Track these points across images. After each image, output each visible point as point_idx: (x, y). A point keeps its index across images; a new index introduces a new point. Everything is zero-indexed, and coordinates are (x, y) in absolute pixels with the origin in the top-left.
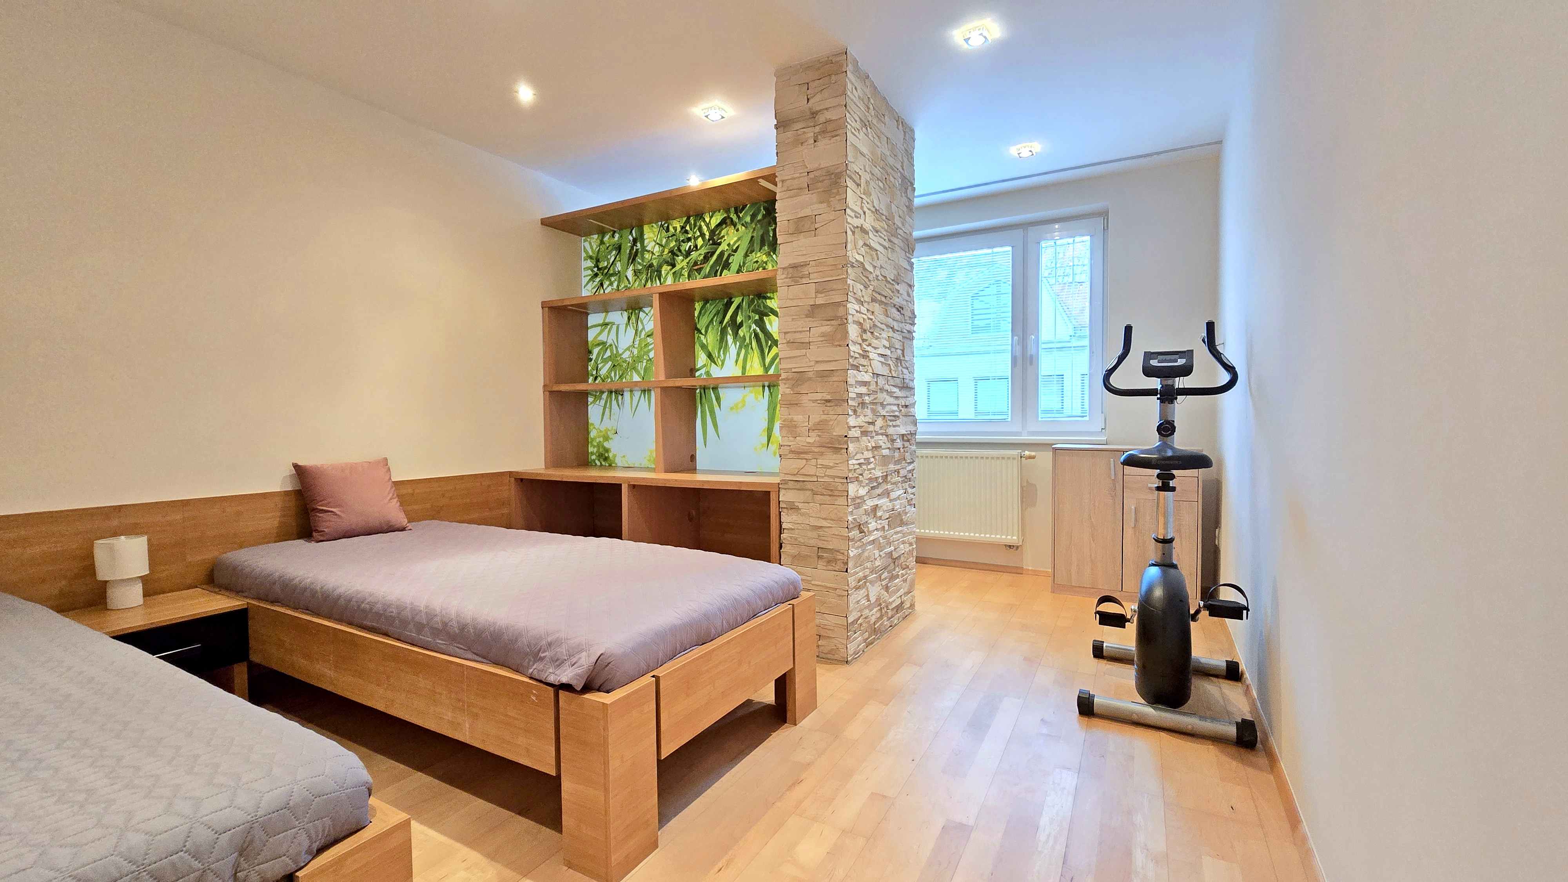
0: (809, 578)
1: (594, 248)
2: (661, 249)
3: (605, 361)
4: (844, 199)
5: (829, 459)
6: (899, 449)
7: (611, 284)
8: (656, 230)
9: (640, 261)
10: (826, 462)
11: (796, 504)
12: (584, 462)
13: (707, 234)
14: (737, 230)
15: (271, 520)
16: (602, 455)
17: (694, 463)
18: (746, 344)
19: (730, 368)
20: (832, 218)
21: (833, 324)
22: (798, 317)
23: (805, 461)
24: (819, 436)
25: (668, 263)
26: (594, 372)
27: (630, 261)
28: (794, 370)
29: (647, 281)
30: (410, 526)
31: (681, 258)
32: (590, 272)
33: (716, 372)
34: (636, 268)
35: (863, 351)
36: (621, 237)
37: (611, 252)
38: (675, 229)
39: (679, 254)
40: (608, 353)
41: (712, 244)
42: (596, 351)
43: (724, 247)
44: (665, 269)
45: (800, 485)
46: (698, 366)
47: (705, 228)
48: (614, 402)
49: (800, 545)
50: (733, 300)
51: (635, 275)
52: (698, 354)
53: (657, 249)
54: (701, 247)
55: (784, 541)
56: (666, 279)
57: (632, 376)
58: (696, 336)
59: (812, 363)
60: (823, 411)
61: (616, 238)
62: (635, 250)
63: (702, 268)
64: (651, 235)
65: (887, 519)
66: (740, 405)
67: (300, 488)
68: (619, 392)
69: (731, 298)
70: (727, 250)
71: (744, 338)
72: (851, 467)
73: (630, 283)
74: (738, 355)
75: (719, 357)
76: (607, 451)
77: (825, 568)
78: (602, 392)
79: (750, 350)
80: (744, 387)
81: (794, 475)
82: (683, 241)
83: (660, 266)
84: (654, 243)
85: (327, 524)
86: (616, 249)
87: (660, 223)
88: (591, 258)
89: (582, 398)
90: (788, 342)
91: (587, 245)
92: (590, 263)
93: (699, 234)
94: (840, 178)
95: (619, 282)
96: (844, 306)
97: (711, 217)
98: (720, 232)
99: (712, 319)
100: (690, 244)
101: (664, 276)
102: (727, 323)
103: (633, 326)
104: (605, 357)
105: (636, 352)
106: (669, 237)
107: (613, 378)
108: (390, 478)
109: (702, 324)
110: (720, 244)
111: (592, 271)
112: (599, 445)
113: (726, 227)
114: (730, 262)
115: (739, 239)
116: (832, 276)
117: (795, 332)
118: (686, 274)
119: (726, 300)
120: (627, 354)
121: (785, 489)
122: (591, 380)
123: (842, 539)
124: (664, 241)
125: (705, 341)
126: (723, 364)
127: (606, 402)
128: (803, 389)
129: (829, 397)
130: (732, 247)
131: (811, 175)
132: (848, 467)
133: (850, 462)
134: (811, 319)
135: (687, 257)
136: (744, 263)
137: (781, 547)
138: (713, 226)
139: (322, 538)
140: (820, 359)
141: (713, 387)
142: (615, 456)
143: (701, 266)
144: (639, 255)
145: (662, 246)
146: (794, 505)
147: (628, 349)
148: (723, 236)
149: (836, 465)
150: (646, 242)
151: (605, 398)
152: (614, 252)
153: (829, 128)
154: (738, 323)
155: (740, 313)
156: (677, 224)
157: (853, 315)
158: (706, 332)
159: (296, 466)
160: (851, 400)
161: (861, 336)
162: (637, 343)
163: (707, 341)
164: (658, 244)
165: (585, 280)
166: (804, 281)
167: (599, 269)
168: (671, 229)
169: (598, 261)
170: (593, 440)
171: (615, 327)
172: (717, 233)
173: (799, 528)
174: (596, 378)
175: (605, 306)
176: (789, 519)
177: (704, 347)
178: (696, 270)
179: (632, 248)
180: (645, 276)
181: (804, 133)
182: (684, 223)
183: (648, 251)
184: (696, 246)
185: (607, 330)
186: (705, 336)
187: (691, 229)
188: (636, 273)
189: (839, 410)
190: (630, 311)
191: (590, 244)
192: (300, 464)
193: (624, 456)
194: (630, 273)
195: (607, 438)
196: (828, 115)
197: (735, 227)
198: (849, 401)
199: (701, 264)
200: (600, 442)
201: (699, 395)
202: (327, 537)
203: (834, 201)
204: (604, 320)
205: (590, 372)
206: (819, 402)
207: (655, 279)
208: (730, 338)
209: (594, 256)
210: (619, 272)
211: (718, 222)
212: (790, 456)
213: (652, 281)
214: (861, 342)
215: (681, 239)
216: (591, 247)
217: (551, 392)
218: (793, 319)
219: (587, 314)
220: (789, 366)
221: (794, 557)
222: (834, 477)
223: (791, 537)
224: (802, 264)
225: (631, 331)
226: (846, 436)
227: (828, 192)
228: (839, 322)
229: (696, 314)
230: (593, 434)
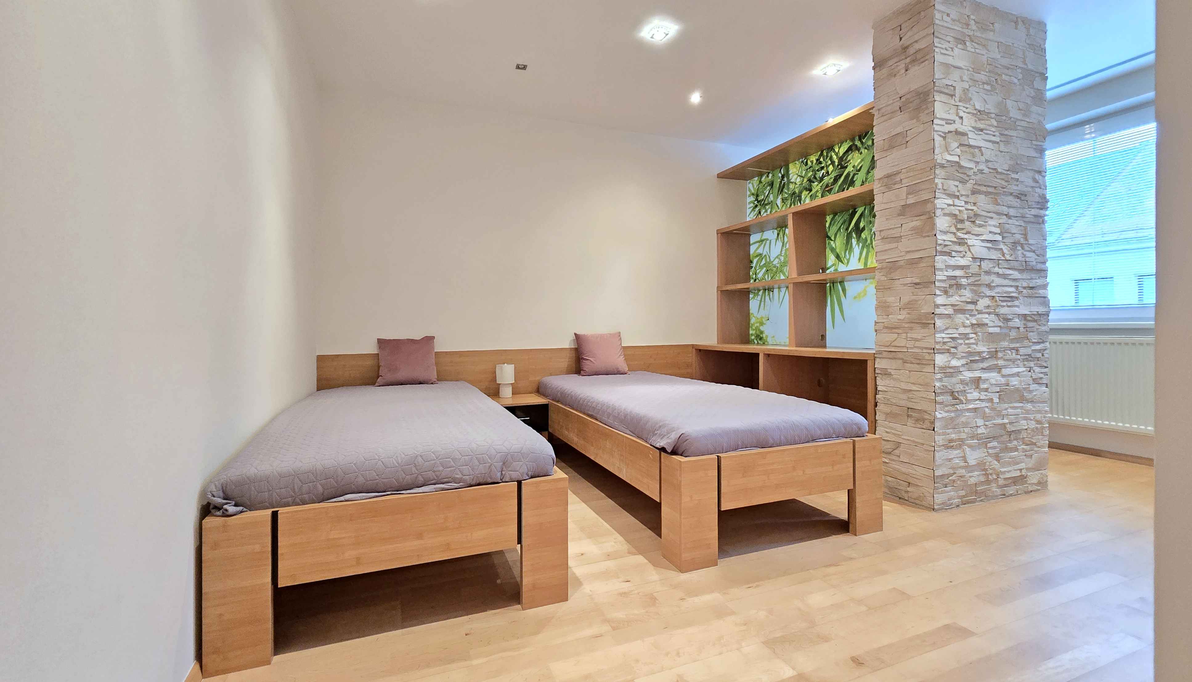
0: (899, 433)
1: (755, 187)
2: (801, 179)
3: (761, 268)
4: (932, 111)
5: (918, 333)
6: (1018, 328)
7: (766, 211)
8: (798, 165)
9: (786, 191)
10: (915, 336)
11: (889, 371)
12: (747, 341)
13: (836, 161)
14: (861, 153)
15: (565, 362)
16: (759, 336)
17: (824, 341)
18: (867, 244)
19: (854, 263)
20: (920, 130)
21: (921, 218)
22: (891, 217)
23: (896, 335)
24: (909, 314)
25: (806, 189)
26: (754, 276)
27: (779, 192)
28: (887, 261)
29: (791, 205)
30: (629, 373)
31: (816, 183)
32: (752, 205)
33: (842, 268)
34: (783, 197)
35: (957, 239)
36: (773, 175)
37: (766, 188)
38: (812, 162)
39: (814, 180)
40: (763, 262)
41: (840, 169)
42: (755, 261)
43: (850, 169)
44: (805, 193)
45: (892, 354)
46: (828, 266)
47: (835, 157)
48: (767, 298)
49: (892, 405)
50: (857, 210)
51: (783, 202)
52: (828, 256)
53: (799, 179)
54: (832, 172)
55: (879, 401)
56: (805, 201)
57: (780, 276)
58: (827, 242)
59: (903, 253)
60: (913, 293)
61: (770, 178)
62: (783, 183)
63: (832, 188)
64: (795, 170)
65: (998, 392)
66: (862, 294)
67: (577, 347)
68: (770, 289)
69: (855, 209)
70: (852, 171)
71: (866, 239)
72: (938, 340)
73: (779, 209)
74: (861, 254)
75: (845, 257)
76: (762, 332)
77: (914, 425)
78: (759, 290)
79: (871, 249)
80: (866, 279)
81: (888, 346)
82: (818, 170)
83: (801, 192)
84: (796, 176)
85: (587, 366)
86: (769, 185)
87: (801, 160)
88: (753, 194)
89: (745, 294)
90: (883, 238)
91: (750, 186)
92: (752, 199)
93: (830, 163)
94: (928, 95)
95: (772, 209)
96: (932, 202)
97: (839, 148)
98: (847, 157)
99: (840, 227)
100: (823, 171)
101: (803, 199)
102: (852, 229)
103: (781, 240)
104: (761, 265)
105: (782, 258)
106: (807, 169)
107: (767, 279)
108: (621, 344)
109: (831, 234)
110: (846, 167)
111: (754, 204)
112: (757, 328)
113: (851, 153)
114: (854, 180)
115: (862, 160)
116: (921, 179)
117: (888, 229)
118: (820, 195)
119: (851, 211)
120: (777, 261)
121: (880, 358)
122: (752, 281)
123: (930, 402)
124: (804, 172)
125: (834, 246)
126: (848, 262)
127: (762, 296)
128: (896, 275)
129: (918, 281)
130: (857, 168)
131: (903, 99)
132: (935, 339)
133: (937, 335)
134: (901, 217)
135: (821, 182)
136: (866, 179)
137: (876, 405)
138: (841, 154)
139: (585, 374)
140: (908, 250)
141: (839, 281)
142: (767, 336)
143: (832, 187)
144: (786, 187)
145: (802, 177)
146: (888, 372)
147: (777, 257)
148: (849, 160)
149: (924, 338)
150: (791, 176)
151: (761, 295)
152: (768, 188)
153: (919, 56)
154: (861, 228)
155: (862, 219)
156: (813, 158)
157: (942, 209)
158: (835, 237)
159: (575, 334)
160: (938, 282)
161: (956, 226)
162: (783, 252)
163: (836, 245)
164: (799, 176)
165: (749, 211)
166: (897, 186)
167: (758, 202)
168: (809, 163)
169: (757, 196)
170: (752, 325)
171: (768, 242)
172: (844, 159)
173: (892, 390)
174: (755, 280)
175: (762, 227)
176: (883, 383)
177: (833, 250)
178: (828, 191)
179: (781, 182)
180: (790, 202)
181: (897, 66)
182: (819, 156)
183: (792, 183)
184: (828, 172)
185: (763, 245)
186: (834, 241)
187: (824, 160)
188: (784, 200)
189: (927, 291)
190: (779, 229)
191: (752, 185)
192: (577, 333)
193: (774, 337)
194: (779, 202)
195: (762, 324)
196: (917, 46)
197: (859, 151)
198: (936, 282)
199: (831, 186)
200: (757, 326)
201: (829, 288)
202: (587, 374)
203: (923, 117)
204: (761, 237)
205: (751, 276)
206: (909, 285)
207: (797, 203)
208: (854, 241)
209: (756, 192)
210: (772, 202)
211: (846, 149)
212: (885, 331)
213: (794, 205)
214: (955, 231)
215: (817, 169)
216: (753, 186)
217: (721, 291)
218: (887, 219)
219: (750, 235)
220: (883, 258)
221: (887, 414)
222: (922, 348)
223: (884, 398)
224: (895, 173)
225: (780, 244)
226: (933, 313)
227: (918, 109)
228: (927, 216)
229: (827, 225)
230: (753, 321)
